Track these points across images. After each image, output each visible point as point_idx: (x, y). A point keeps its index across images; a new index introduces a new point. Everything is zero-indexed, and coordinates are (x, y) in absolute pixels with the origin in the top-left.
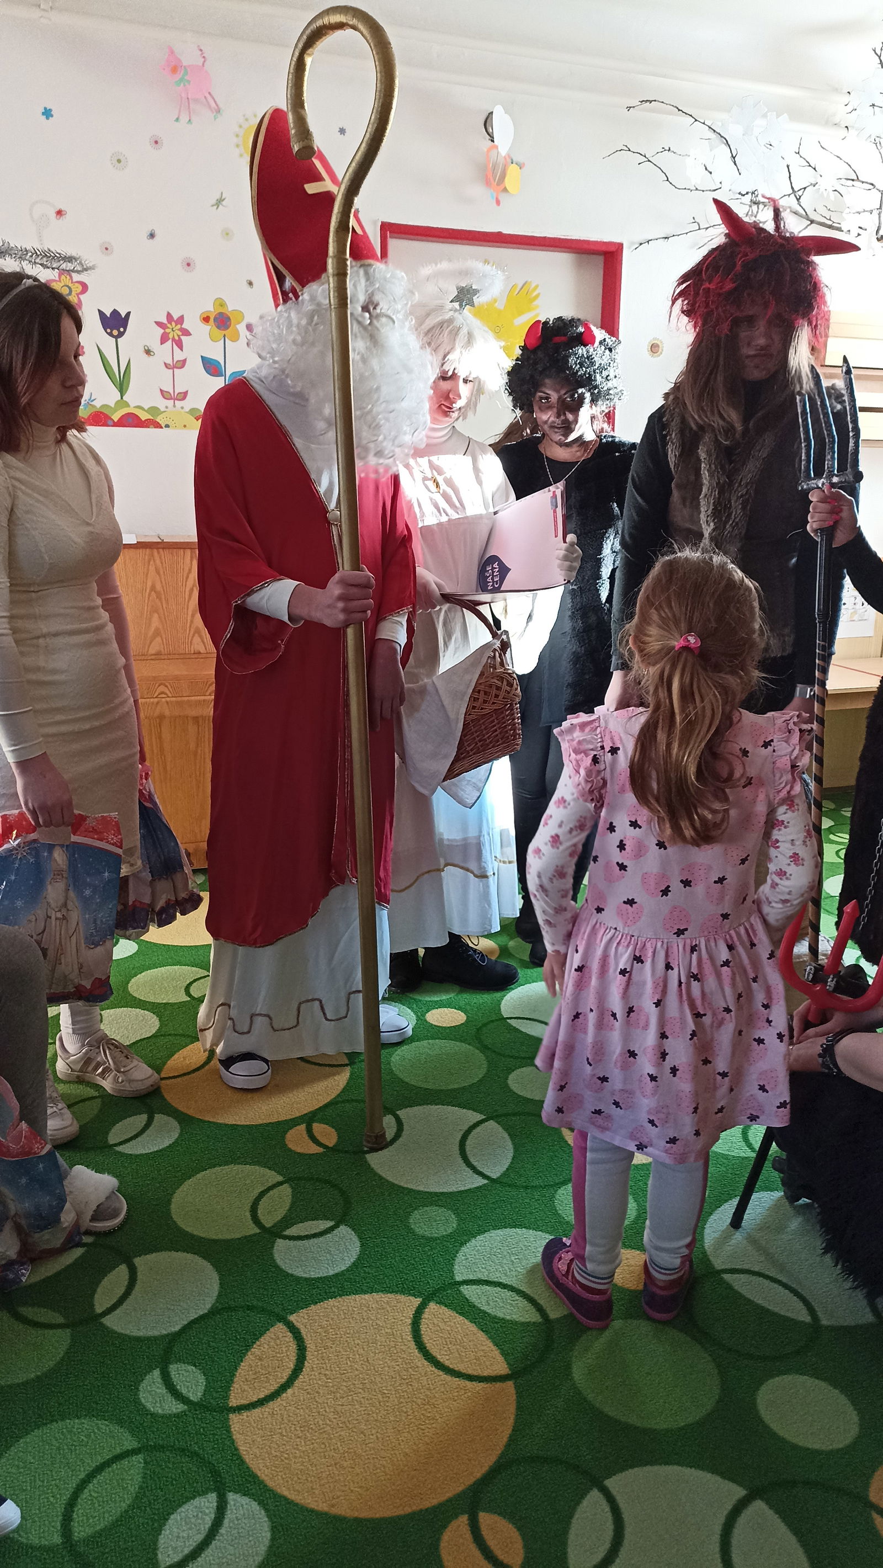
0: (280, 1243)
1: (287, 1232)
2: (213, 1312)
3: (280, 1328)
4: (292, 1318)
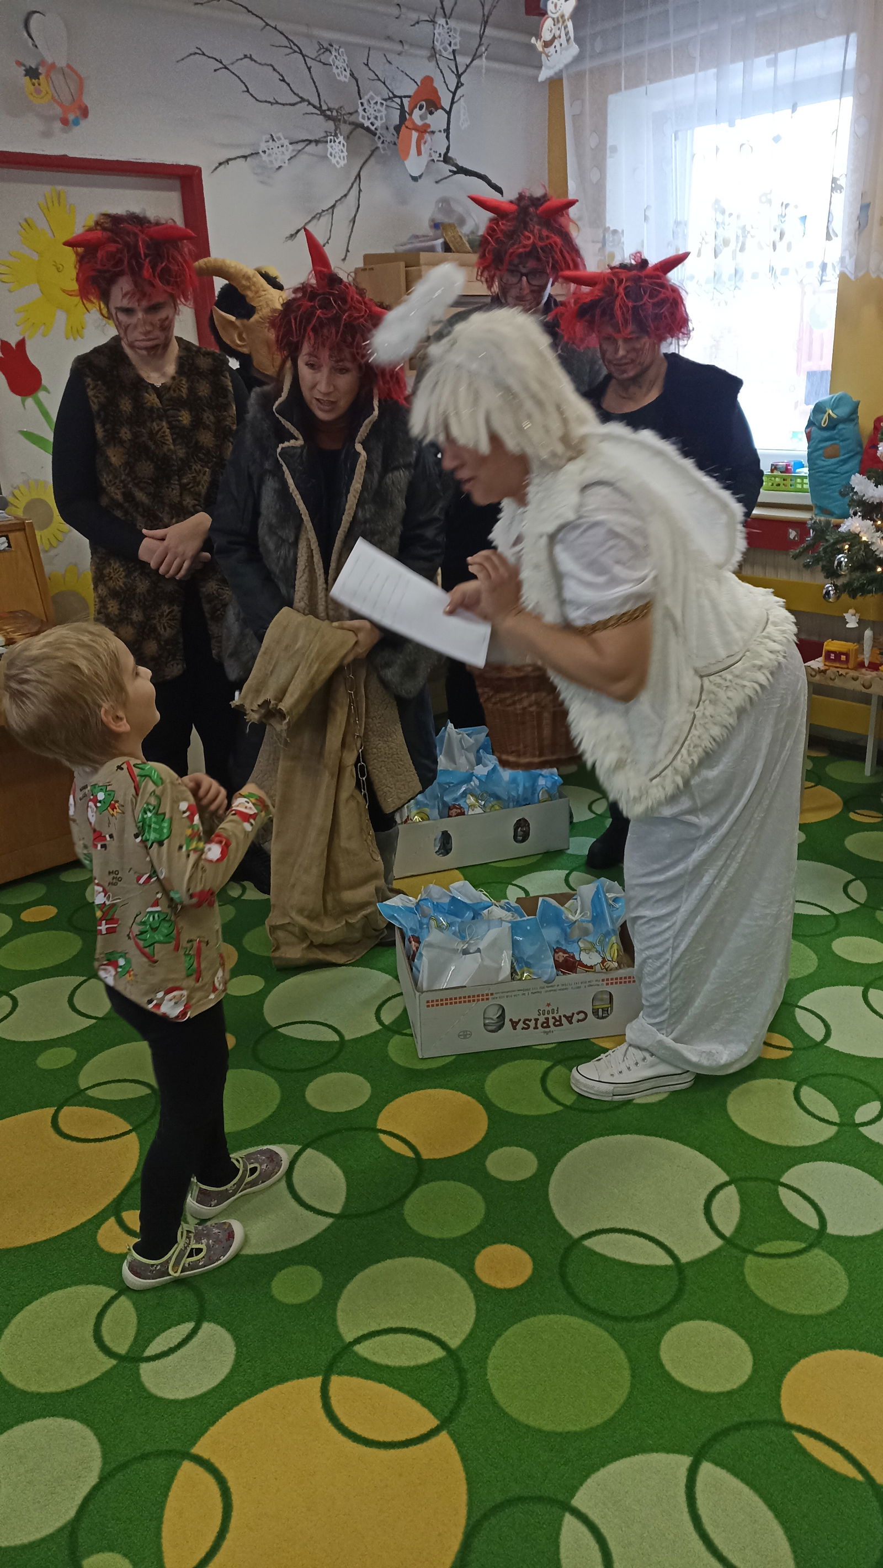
0: (146, 1370)
1: (149, 1352)
2: (104, 1479)
3: (187, 1467)
4: (196, 1450)
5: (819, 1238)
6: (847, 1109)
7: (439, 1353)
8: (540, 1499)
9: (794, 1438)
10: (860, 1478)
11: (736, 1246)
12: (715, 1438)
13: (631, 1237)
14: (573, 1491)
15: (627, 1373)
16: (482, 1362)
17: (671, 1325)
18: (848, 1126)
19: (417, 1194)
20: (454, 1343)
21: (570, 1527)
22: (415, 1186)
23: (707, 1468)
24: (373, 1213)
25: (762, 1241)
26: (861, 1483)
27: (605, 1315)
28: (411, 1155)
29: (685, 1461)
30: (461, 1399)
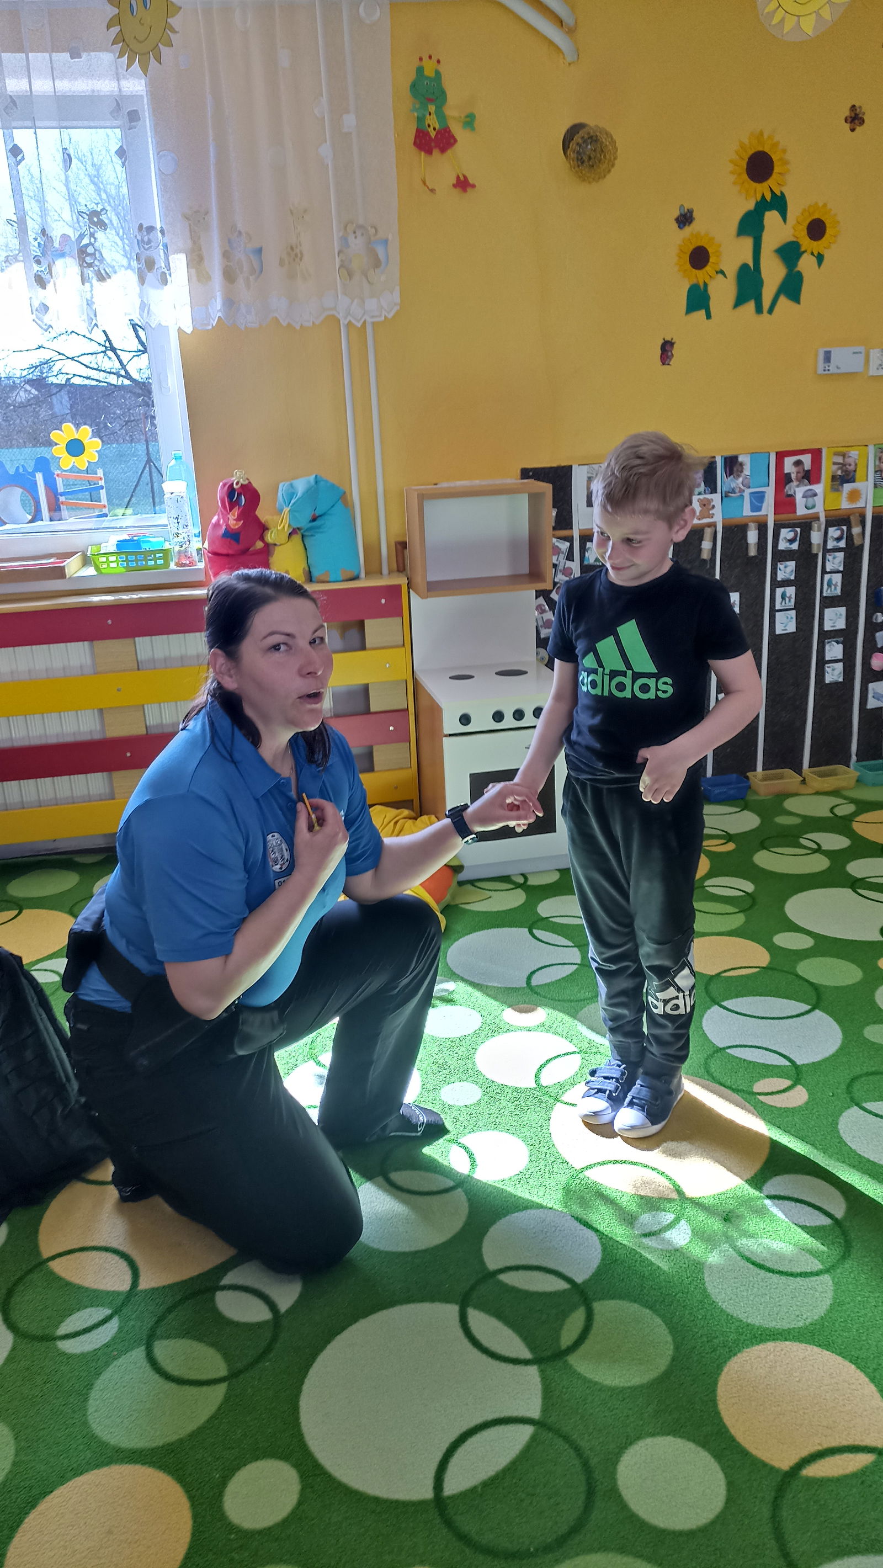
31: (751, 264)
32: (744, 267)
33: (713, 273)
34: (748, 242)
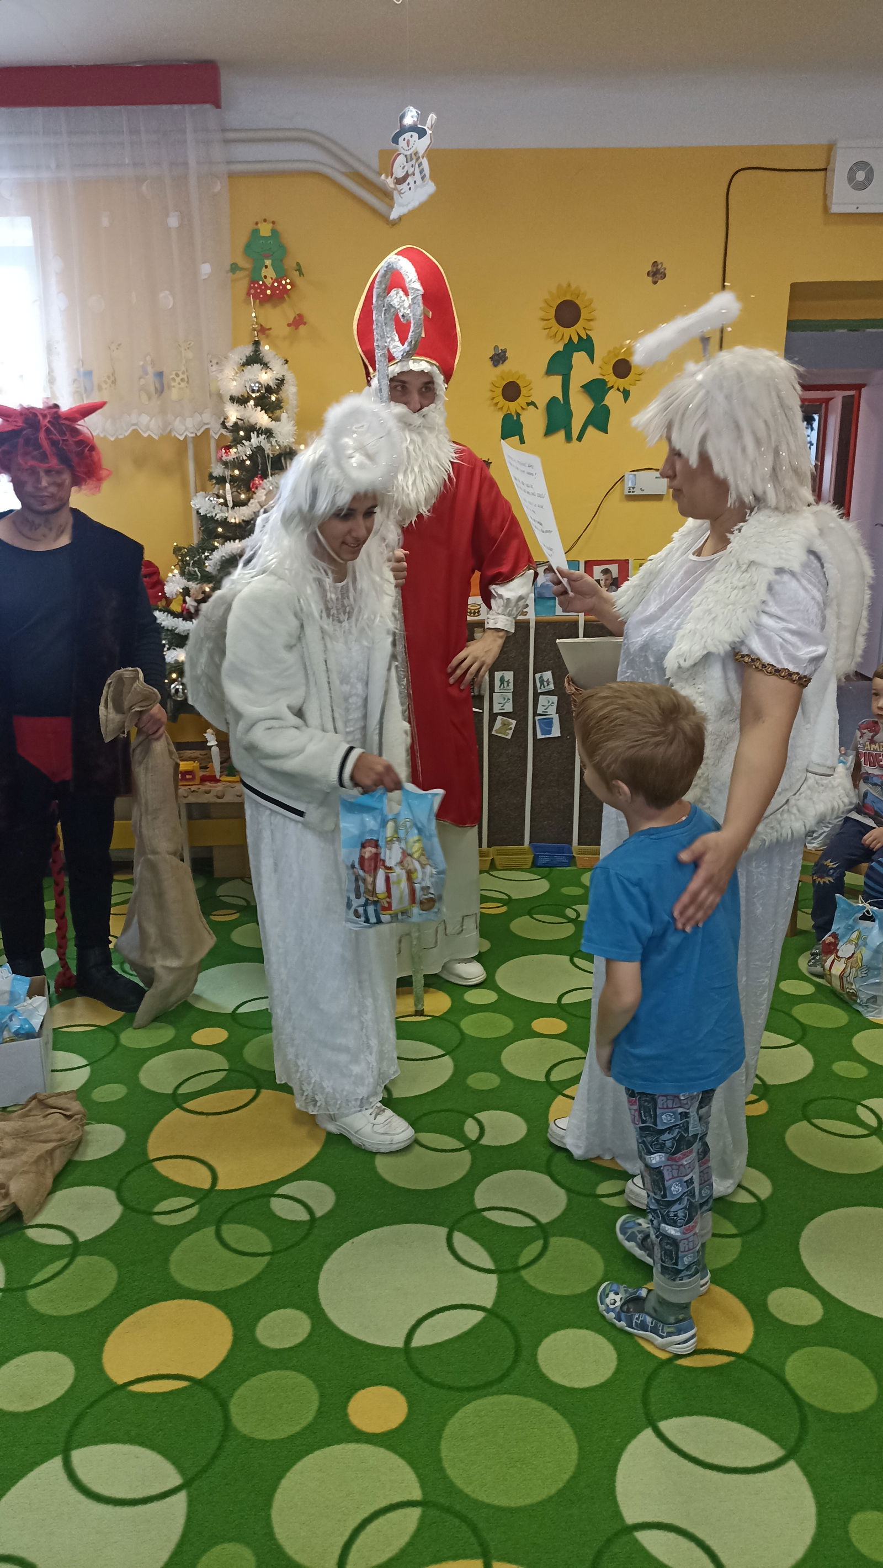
5: (544, 1231)
6: (459, 1134)
7: (416, 1512)
8: (609, 1542)
9: (681, 1366)
10: (731, 1359)
11: (507, 1272)
12: (645, 1403)
13: (437, 1317)
14: (618, 1515)
15: (550, 1410)
16: (451, 1488)
17: (534, 1355)
18: (471, 1146)
19: (233, 1409)
20: (417, 1494)
21: (647, 1539)
22: (224, 1406)
23: (664, 1425)
24: (215, 1457)
25: (517, 1256)
26: (734, 1361)
27: (490, 1384)
28: (182, 1384)
29: (648, 1433)
30: (475, 1531)
31: (561, 399)
32: (554, 400)
33: (525, 406)
34: (558, 379)
